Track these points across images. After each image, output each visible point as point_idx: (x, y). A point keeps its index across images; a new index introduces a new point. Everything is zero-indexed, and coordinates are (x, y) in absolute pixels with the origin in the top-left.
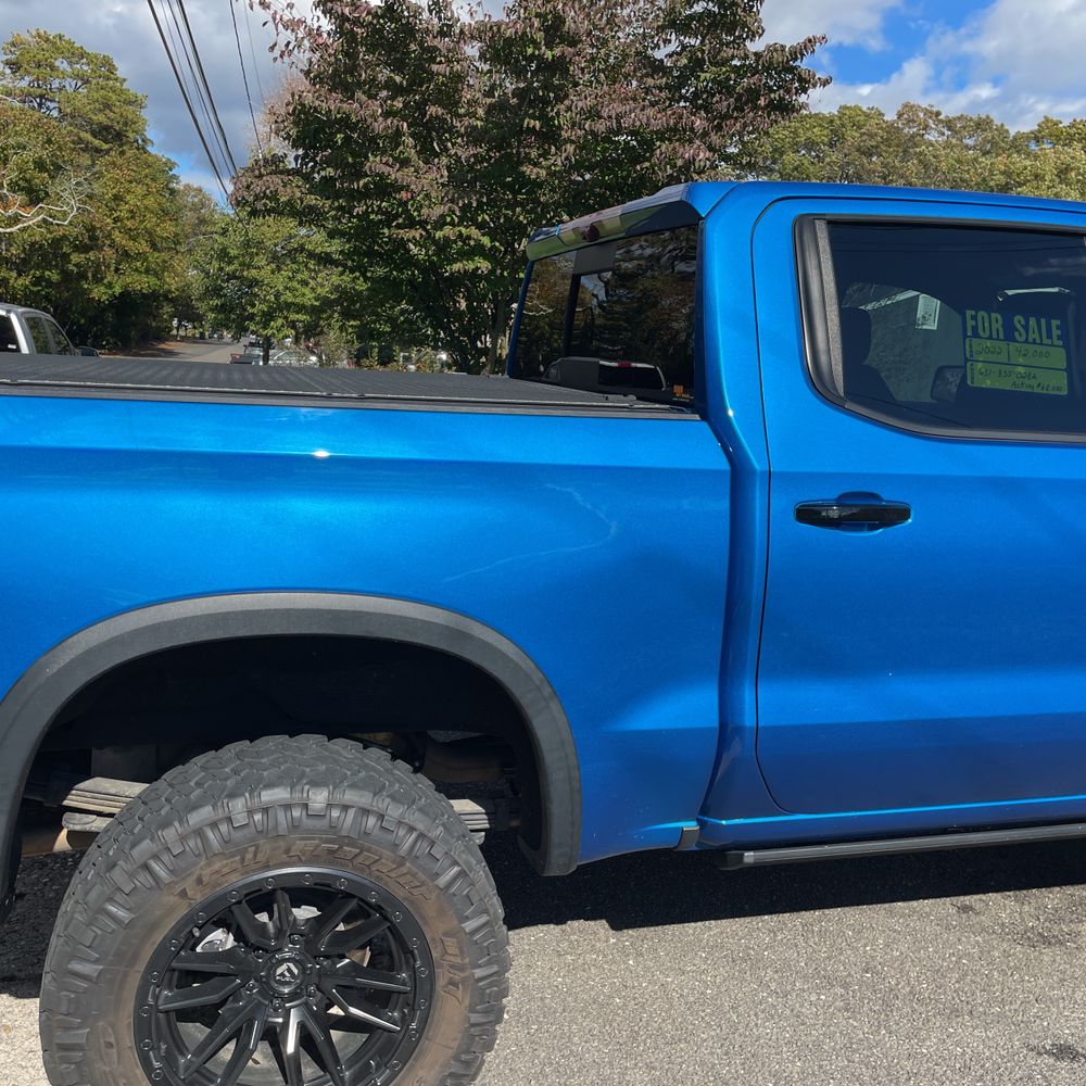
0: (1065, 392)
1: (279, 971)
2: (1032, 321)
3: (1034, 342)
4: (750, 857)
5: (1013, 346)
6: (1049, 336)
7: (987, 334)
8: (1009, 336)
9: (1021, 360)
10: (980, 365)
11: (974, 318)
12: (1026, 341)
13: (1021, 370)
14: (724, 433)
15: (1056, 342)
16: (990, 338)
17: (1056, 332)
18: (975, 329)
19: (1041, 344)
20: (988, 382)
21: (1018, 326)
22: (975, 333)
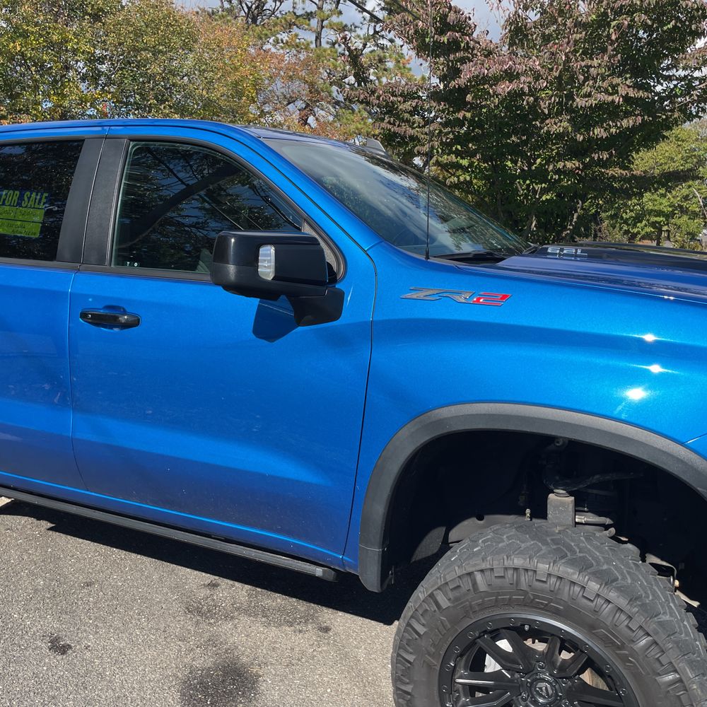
2: (34, 195)
6: (40, 202)
7: (9, 203)
9: (20, 218)
11: (6, 195)
13: (19, 223)
15: (42, 206)
17: (44, 200)
18: (4, 200)
19: (34, 208)
21: (25, 198)
22: (4, 203)
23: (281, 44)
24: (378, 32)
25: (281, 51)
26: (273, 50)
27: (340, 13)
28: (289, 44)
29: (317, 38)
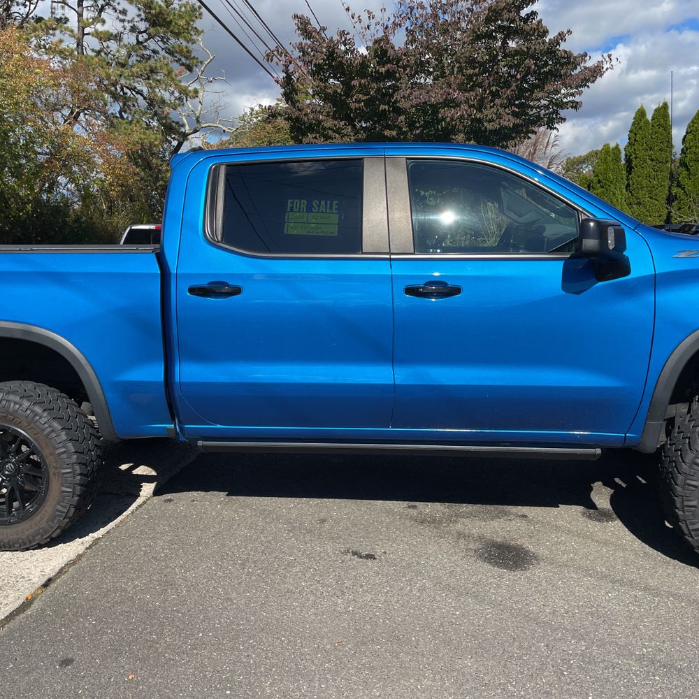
0: (336, 234)
1: (7, 466)
2: (323, 202)
3: (322, 212)
4: (200, 443)
5: (311, 214)
6: (331, 208)
7: (298, 210)
8: (309, 209)
9: (314, 221)
10: (292, 224)
11: (292, 203)
12: (318, 212)
13: (313, 225)
14: (161, 259)
15: (334, 211)
16: (299, 211)
17: (335, 206)
18: (292, 208)
19: (326, 213)
20: (295, 232)
21: (315, 205)
22: (292, 210)
23: (43, 50)
24: (142, 43)
25: (46, 57)
26: (35, 55)
27: (104, 22)
28: (53, 49)
29: (78, 45)
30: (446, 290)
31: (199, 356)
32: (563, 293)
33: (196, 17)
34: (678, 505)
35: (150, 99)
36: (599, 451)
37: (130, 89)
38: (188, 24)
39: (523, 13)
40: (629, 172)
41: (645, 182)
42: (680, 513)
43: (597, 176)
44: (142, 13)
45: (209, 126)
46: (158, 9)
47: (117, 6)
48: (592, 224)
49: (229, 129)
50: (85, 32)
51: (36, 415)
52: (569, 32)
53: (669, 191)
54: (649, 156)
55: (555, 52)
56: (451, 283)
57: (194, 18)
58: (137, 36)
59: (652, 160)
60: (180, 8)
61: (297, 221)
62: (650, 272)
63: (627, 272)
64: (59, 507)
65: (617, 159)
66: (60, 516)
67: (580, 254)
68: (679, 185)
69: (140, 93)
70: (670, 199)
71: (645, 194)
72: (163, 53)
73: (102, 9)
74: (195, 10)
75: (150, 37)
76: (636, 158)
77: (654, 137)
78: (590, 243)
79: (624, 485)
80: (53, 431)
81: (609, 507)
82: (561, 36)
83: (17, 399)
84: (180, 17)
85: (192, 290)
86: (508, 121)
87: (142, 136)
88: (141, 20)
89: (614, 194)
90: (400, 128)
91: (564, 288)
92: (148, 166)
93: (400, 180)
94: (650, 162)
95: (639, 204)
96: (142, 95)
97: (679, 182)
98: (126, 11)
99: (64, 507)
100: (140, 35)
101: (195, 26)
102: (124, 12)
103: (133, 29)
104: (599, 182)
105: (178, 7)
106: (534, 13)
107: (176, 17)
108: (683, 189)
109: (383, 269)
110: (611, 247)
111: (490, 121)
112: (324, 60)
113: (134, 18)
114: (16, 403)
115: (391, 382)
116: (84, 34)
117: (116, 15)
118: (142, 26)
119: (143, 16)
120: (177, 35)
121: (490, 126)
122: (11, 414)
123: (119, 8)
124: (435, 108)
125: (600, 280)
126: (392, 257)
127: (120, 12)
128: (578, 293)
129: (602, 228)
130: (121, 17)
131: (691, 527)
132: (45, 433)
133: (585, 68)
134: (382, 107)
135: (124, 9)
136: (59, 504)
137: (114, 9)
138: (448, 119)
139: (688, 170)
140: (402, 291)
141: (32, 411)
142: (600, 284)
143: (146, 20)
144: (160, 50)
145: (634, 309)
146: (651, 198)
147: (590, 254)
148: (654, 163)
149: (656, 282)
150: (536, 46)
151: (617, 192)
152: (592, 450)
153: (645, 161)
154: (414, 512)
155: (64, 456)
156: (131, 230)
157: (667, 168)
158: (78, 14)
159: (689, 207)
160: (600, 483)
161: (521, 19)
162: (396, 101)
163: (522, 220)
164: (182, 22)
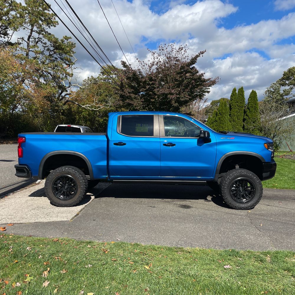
0: (148, 132)
2: (144, 125)
4: (114, 180)
8: (141, 126)
12: (143, 127)
13: (142, 130)
15: (147, 127)
16: (139, 126)
19: (145, 127)
20: (138, 131)
22: (137, 126)
24: (51, 55)
27: (38, 47)
29: (27, 55)
30: (172, 145)
31: (115, 159)
32: (197, 146)
33: (73, 47)
34: (222, 193)
35: (54, 76)
36: (206, 181)
37: (46, 72)
38: (70, 50)
39: (191, 67)
40: (231, 110)
41: (236, 114)
42: (223, 194)
43: (219, 111)
44: (52, 44)
45: (74, 85)
46: (59, 44)
47: (43, 41)
48: (202, 131)
49: (82, 87)
50: (30, 50)
51: (76, 173)
52: (204, 73)
53: (244, 117)
54: (237, 105)
55: (200, 78)
56: (173, 143)
57: (72, 48)
58: (50, 52)
59: (238, 106)
60: (67, 43)
61: (139, 128)
62: (216, 142)
63: (210, 141)
64: (80, 196)
65: (225, 106)
66: (80, 198)
67: (201, 138)
68: (247, 115)
69: (50, 73)
70: (244, 120)
71: (236, 118)
72: (59, 59)
73: (37, 42)
74: (73, 44)
75: (55, 53)
76: (233, 105)
77: (238, 98)
78: (202, 135)
79: (215, 196)
80: (80, 177)
81: (211, 200)
82: (202, 74)
83: (71, 169)
84: (67, 47)
85: (115, 144)
86: (187, 98)
87: (51, 91)
88: (51, 46)
89: (225, 118)
90: (155, 99)
91: (197, 145)
92: (51, 101)
93: (162, 120)
94: (237, 107)
95: (234, 121)
96: (50, 74)
97: (247, 114)
98: (46, 43)
99: (81, 195)
100: (51, 52)
101: (72, 50)
102: (45, 43)
103: (48, 50)
104: (220, 113)
105: (66, 43)
106: (194, 67)
107: (66, 47)
108: (248, 116)
109: (158, 140)
110: (206, 136)
111: (182, 98)
112: (132, 76)
113: (48, 46)
114: (71, 170)
115: (160, 165)
116: (29, 51)
117: (42, 44)
118: (52, 49)
119: (52, 45)
120: (66, 53)
121: (182, 100)
122: (70, 173)
123: (44, 42)
124: (167, 95)
125: (205, 143)
126: (160, 137)
127: (44, 43)
128: (200, 146)
129: (204, 132)
130: (44, 45)
131: (225, 198)
132: (78, 177)
133: (211, 81)
134: (150, 93)
135: (45, 42)
136: (80, 195)
137: (42, 42)
138: (170, 98)
139: (250, 110)
140: (163, 145)
141: (75, 172)
142: (205, 144)
143: (54, 47)
144: (58, 58)
145: (212, 149)
146: (238, 119)
147: (202, 138)
148: (239, 107)
149: (217, 144)
150: (195, 77)
151: (226, 117)
152: (204, 181)
153: (236, 106)
154: (164, 201)
155: (82, 183)
156: (59, 127)
157: (243, 109)
158: (27, 43)
159: (250, 123)
160: (209, 196)
161: (190, 68)
162: (154, 91)
163: (190, 129)
164: (68, 49)
